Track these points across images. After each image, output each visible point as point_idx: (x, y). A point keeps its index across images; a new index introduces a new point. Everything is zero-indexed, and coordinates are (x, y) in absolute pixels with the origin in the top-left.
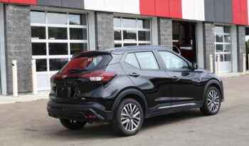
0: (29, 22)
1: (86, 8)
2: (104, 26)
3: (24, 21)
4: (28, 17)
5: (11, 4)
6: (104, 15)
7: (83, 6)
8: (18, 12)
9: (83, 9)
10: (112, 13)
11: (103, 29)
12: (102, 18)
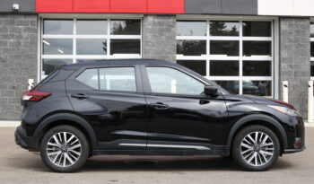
0: (175, 35)
1: (259, 13)
2: (292, 38)
3: (167, 34)
4: (173, 29)
5: (151, 15)
6: (294, 22)
7: (257, 11)
8: (159, 23)
9: (256, 15)
10: (308, 18)
11: (290, 41)
12: (290, 26)
